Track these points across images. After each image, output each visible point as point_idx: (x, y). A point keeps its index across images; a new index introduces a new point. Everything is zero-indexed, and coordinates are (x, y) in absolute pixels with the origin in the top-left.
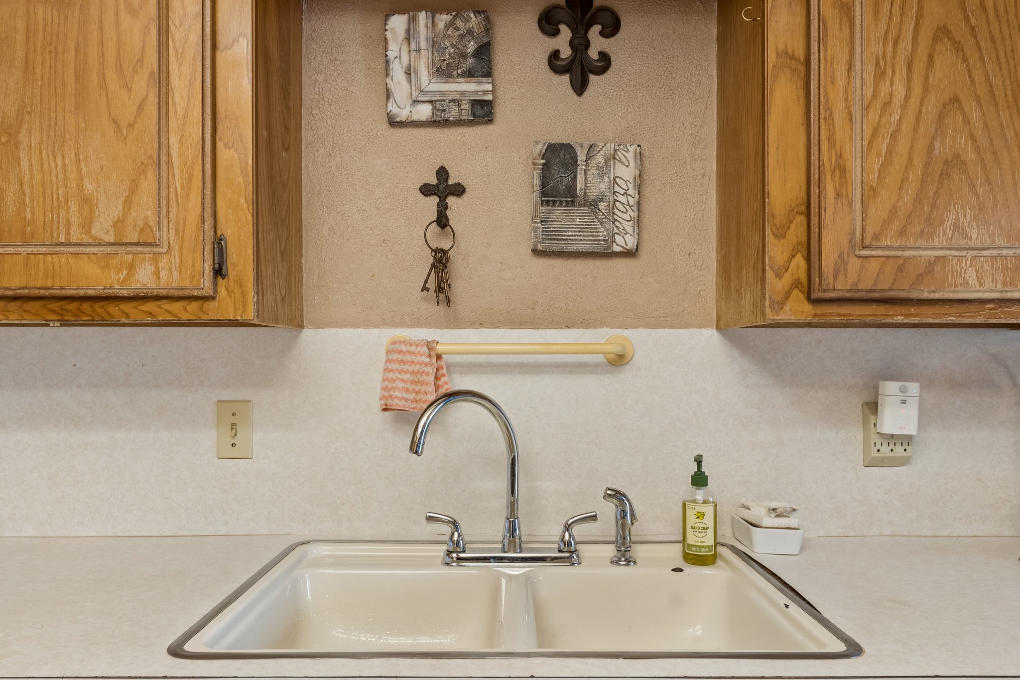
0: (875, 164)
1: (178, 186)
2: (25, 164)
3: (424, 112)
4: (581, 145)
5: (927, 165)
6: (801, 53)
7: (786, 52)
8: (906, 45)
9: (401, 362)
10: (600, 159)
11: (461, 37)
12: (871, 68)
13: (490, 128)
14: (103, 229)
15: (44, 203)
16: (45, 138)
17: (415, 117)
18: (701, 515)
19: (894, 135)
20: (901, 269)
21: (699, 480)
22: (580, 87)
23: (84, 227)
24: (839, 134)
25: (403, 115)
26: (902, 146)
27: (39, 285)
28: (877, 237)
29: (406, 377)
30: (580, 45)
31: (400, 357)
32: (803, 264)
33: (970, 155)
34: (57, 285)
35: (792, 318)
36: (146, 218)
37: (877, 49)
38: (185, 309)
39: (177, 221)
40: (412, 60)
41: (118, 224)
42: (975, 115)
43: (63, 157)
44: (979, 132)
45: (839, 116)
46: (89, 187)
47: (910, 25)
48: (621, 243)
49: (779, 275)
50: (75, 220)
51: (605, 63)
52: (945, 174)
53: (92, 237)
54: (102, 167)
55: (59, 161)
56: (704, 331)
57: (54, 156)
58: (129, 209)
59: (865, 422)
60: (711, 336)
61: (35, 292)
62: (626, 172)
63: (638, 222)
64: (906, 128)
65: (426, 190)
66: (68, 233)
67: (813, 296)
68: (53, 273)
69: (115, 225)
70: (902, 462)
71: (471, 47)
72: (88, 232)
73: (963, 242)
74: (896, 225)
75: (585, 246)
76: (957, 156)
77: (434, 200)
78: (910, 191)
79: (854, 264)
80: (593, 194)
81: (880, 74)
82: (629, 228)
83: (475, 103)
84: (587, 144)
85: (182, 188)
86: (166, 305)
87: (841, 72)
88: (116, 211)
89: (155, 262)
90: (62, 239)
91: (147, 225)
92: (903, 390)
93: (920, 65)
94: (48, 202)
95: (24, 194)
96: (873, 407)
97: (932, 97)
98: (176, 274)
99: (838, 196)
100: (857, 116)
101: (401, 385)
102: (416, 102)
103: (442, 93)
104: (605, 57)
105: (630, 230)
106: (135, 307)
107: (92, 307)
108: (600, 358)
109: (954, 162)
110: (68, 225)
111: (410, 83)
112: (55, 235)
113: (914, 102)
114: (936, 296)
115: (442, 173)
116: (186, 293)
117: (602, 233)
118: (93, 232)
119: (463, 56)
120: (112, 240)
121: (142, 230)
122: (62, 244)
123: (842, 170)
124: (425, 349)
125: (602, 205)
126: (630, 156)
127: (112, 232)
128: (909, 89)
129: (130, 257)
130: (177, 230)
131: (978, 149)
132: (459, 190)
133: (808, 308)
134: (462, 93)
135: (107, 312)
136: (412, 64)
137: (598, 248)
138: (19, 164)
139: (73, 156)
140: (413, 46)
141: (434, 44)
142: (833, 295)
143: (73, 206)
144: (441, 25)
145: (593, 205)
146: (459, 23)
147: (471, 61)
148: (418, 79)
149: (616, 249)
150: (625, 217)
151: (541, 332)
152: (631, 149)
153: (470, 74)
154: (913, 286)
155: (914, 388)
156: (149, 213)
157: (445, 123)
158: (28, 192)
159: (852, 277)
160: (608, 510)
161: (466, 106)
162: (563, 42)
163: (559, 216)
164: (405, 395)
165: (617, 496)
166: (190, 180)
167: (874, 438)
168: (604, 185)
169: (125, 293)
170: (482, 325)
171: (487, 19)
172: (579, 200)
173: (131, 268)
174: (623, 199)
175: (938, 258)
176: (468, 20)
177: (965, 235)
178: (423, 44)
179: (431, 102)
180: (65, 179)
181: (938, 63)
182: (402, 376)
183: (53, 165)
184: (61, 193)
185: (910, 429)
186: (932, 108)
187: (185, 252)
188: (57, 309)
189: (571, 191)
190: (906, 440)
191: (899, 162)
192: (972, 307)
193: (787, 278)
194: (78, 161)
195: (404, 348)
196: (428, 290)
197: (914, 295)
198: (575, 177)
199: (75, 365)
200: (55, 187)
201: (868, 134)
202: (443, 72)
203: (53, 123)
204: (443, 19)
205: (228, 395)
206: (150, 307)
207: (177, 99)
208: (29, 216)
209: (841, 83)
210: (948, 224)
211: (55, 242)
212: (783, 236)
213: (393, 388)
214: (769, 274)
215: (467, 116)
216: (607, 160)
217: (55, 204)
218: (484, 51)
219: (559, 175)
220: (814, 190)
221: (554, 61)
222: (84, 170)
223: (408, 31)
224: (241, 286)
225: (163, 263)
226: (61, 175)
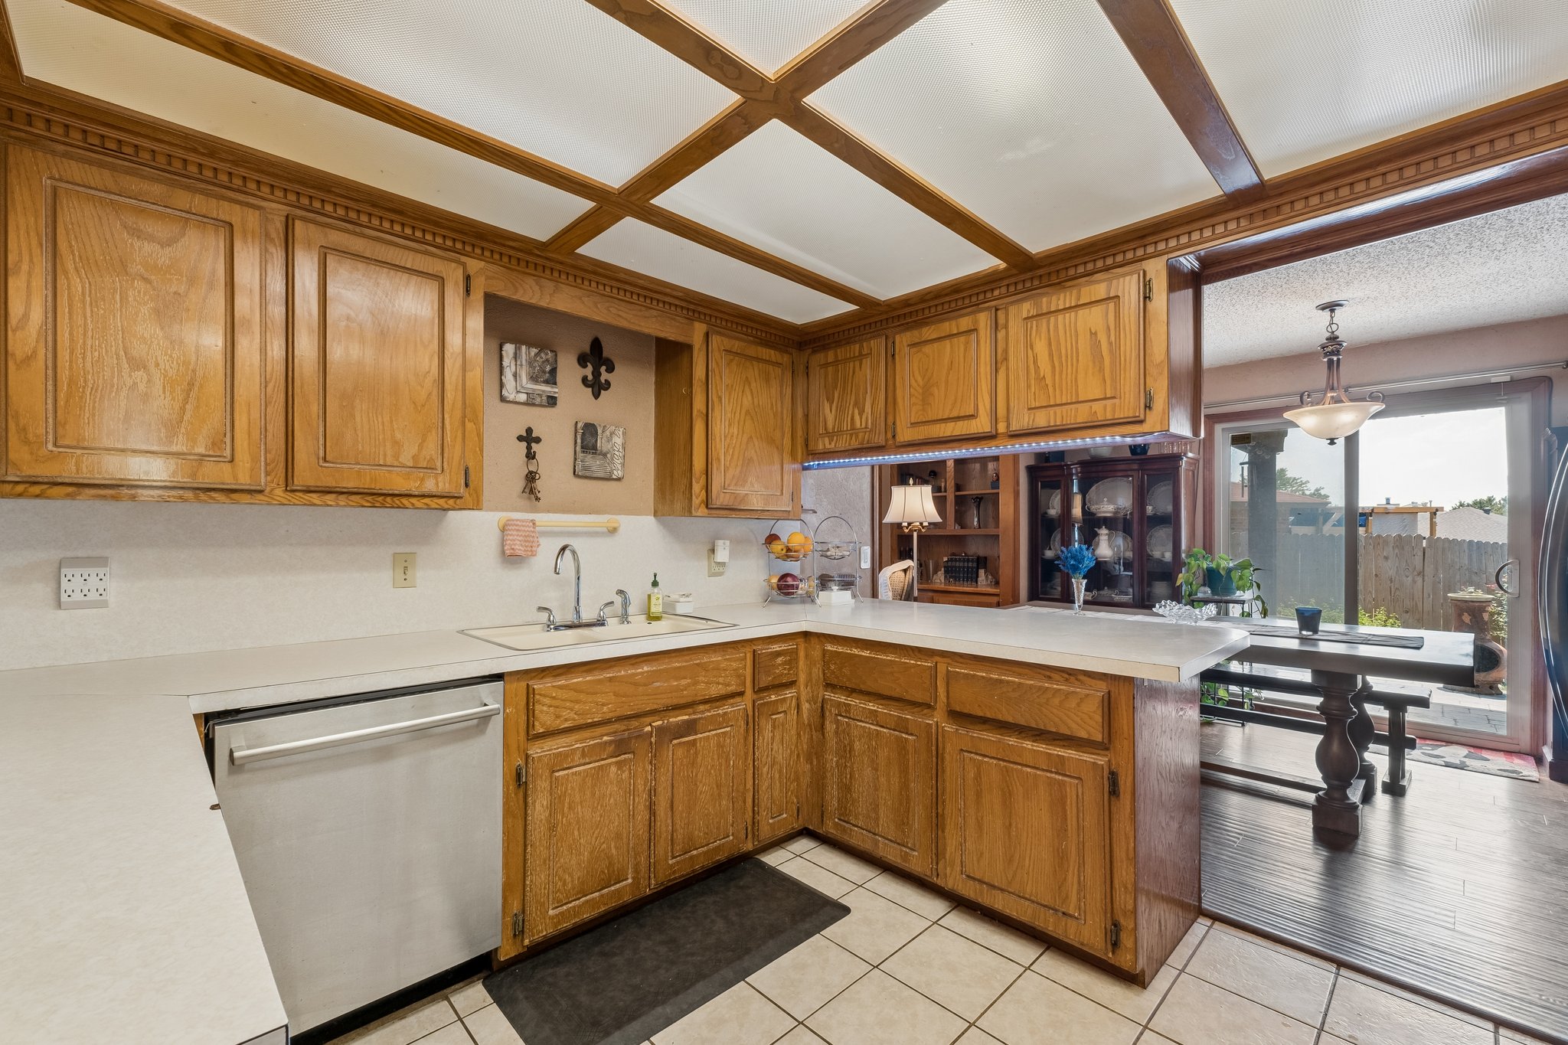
0: (728, 458)
1: (449, 440)
2: (358, 419)
3: (523, 397)
4: (600, 425)
5: (743, 460)
6: (705, 412)
7: (700, 410)
8: (737, 414)
9: (518, 530)
10: (608, 433)
11: (543, 362)
12: (727, 423)
13: (554, 409)
14: (406, 458)
15: (370, 442)
16: (371, 406)
17: (517, 400)
18: (658, 599)
19: (734, 448)
20: (735, 498)
21: (655, 584)
22: (596, 396)
23: (395, 457)
24: (718, 446)
25: (511, 397)
26: (736, 453)
27: (366, 487)
28: (729, 486)
29: (520, 539)
30: (597, 374)
31: (517, 528)
32: (705, 494)
33: (755, 458)
34: (378, 488)
35: (701, 515)
36: (431, 455)
37: (729, 415)
38: (446, 502)
39: (448, 458)
40: (518, 370)
41: (415, 458)
42: (756, 444)
43: (382, 418)
44: (757, 450)
45: (718, 440)
46: (398, 436)
47: (739, 408)
48: (617, 474)
49: (697, 498)
50: (389, 452)
51: (607, 385)
52: (748, 463)
53: (399, 462)
54: (406, 426)
55: (380, 420)
56: (649, 517)
57: (377, 417)
58: (422, 449)
59: (709, 558)
60: (651, 519)
61: (362, 490)
62: (618, 440)
63: (623, 465)
64: (738, 446)
65: (520, 438)
66: (385, 459)
67: (709, 507)
68: (375, 480)
69: (413, 457)
70: (721, 574)
71: (548, 368)
72: (397, 460)
73: (753, 489)
74: (734, 482)
75: (601, 474)
76: (751, 457)
77: (525, 444)
78: (738, 469)
79: (722, 495)
80: (605, 450)
81: (730, 425)
82: (619, 467)
83: (548, 397)
84: (603, 425)
85: (451, 441)
86: (436, 500)
87: (718, 422)
88: (414, 450)
89: (436, 478)
90: (381, 463)
91: (431, 459)
92: (724, 544)
93: (742, 423)
94: (373, 441)
95: (358, 436)
96: (713, 551)
97: (745, 435)
98: (447, 485)
99: (717, 469)
100: (723, 439)
101: (518, 543)
102: (518, 392)
103: (533, 390)
104: (608, 383)
105: (620, 468)
106: (418, 501)
107: (392, 500)
108: (605, 530)
109: (751, 460)
110: (385, 455)
111: (516, 381)
112: (377, 459)
113: (740, 436)
114: (745, 508)
115: (529, 431)
116: (451, 495)
117: (609, 469)
118: (400, 460)
119: (544, 372)
120: (412, 465)
121: (428, 461)
122: (381, 465)
123: (719, 460)
124: (531, 524)
125: (609, 456)
126: (621, 433)
127: (411, 461)
128: (738, 431)
129: (422, 474)
130: (448, 462)
131: (757, 456)
132: (538, 440)
133: (706, 510)
134: (544, 391)
135: (401, 502)
136: (518, 372)
137: (607, 476)
138: (354, 419)
139: (389, 418)
140: (518, 363)
141: (530, 364)
142: (715, 506)
143: (388, 445)
144: (533, 354)
145: (605, 455)
146: (543, 355)
147: (547, 375)
148: (521, 380)
149: (614, 477)
150: (618, 462)
151: (578, 516)
152: (621, 430)
153: (547, 382)
154: (740, 504)
155: (728, 542)
156: (433, 452)
157: (533, 405)
158: (360, 435)
159: (721, 500)
160: (618, 600)
161: (544, 398)
162: (588, 371)
163: (589, 459)
164: (521, 548)
165: (621, 592)
166: (456, 437)
167: (713, 564)
168: (609, 446)
169: (417, 493)
170: (549, 512)
171: (556, 355)
172: (598, 452)
173: (422, 480)
174: (617, 453)
175: (747, 494)
176: (547, 354)
177: (753, 486)
178: (524, 362)
179: (527, 393)
180: (384, 430)
181: (746, 424)
182: (518, 538)
183: (376, 422)
184: (380, 438)
185: (726, 560)
186: (745, 439)
187: (452, 474)
188: (371, 500)
189: (594, 447)
190: (723, 564)
191: (735, 457)
192: (754, 512)
193: (700, 499)
194: (391, 421)
195: (518, 523)
196: (526, 493)
197: (739, 508)
198: (597, 440)
199: (287, 531)
200: (377, 434)
201: (726, 446)
202: (534, 379)
203: (376, 398)
204: (534, 351)
205: (400, 549)
206: (427, 500)
207: (449, 395)
208: (360, 448)
209: (719, 427)
210: (749, 482)
211: (377, 463)
212: (698, 483)
213: (515, 545)
214: (694, 497)
215: (545, 402)
216: (611, 434)
217: (377, 442)
218: (554, 371)
219: (590, 440)
220: (710, 466)
221: (584, 380)
222: (395, 426)
223: (515, 354)
224: (476, 492)
225: (440, 479)
226: (381, 427)
